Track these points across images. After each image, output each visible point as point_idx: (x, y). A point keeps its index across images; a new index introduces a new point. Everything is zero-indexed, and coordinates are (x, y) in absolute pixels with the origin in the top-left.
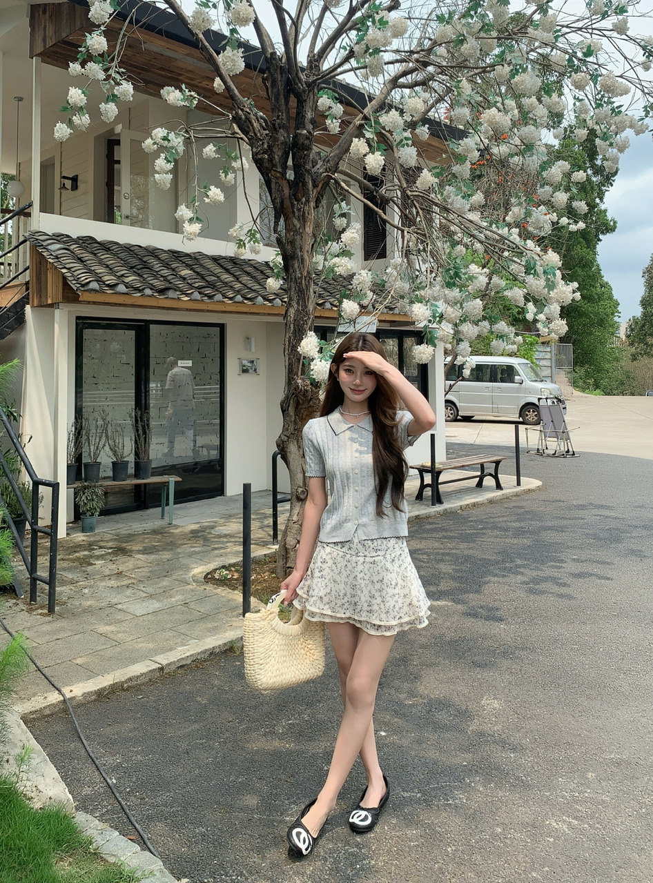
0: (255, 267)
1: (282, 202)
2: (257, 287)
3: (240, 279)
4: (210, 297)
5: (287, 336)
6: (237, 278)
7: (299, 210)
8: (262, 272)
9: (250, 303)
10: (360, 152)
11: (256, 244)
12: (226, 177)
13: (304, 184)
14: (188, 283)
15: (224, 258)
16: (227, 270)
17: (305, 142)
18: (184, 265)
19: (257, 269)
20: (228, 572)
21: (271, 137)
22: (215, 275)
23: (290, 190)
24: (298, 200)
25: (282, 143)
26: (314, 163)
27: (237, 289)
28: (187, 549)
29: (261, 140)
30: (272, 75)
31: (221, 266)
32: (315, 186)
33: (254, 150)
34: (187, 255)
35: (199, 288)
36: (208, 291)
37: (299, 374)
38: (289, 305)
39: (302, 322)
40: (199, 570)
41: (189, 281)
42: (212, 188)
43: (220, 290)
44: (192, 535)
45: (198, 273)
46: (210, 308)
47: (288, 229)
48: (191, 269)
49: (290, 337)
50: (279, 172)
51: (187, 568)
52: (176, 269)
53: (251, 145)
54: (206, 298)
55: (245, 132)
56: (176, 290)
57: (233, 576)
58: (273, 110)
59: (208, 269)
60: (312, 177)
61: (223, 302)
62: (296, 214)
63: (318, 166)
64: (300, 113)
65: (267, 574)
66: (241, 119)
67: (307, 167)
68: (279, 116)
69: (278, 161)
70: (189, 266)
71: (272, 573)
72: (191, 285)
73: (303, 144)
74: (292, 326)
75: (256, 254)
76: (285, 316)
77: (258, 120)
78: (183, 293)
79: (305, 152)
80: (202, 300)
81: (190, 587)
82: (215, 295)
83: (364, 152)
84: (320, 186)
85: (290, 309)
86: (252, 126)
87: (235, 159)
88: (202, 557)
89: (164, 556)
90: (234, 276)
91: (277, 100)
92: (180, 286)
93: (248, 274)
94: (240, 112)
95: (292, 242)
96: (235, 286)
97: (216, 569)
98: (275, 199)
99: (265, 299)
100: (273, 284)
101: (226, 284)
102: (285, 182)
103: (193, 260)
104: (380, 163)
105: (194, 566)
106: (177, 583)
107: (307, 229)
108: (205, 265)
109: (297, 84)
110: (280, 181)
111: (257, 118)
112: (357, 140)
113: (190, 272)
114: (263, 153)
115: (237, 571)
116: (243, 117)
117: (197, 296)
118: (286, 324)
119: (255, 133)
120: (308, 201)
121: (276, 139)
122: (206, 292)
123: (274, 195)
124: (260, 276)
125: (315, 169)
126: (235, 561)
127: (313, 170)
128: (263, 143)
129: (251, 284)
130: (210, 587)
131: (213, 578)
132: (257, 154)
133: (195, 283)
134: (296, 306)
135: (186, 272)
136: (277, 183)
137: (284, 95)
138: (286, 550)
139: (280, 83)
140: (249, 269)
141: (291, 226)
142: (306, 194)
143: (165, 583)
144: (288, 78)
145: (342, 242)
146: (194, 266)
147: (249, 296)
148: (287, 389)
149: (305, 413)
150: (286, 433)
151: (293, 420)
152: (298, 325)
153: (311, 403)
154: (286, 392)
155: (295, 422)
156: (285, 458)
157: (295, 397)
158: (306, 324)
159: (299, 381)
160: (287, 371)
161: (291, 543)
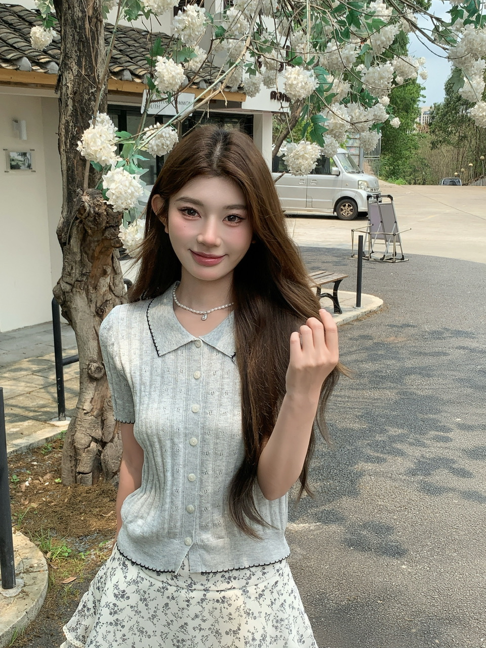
0: (19, 16)
2: (21, 43)
5: (63, 121)
9: (11, 67)
37: (86, 185)
38: (64, 66)
39: (86, 97)
49: (67, 122)
65: (48, 476)
74: (70, 102)
76: (58, 87)
85: (66, 74)
118: (60, 100)
129: (13, 38)
134: (75, 68)
138: (75, 450)
140: (11, 19)
147: (10, 57)
148: (66, 210)
149: (98, 249)
150: (68, 279)
151: (78, 258)
152: (81, 102)
153: (107, 233)
154: (65, 214)
155: (82, 264)
156: (67, 315)
157: (81, 222)
158: (95, 101)
159: (86, 198)
160: (65, 180)
161: (83, 442)
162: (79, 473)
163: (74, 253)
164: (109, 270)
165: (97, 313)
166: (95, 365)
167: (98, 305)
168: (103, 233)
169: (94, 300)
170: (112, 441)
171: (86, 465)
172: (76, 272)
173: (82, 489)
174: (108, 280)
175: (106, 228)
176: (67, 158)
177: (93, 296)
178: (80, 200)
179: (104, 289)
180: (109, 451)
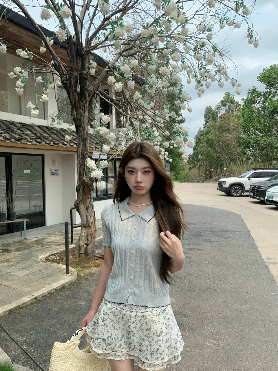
0: (56, 131)
1: (75, 102)
2: (59, 139)
3: (51, 136)
4: (40, 143)
5: (78, 160)
6: (50, 135)
7: (83, 106)
8: (60, 133)
9: (57, 146)
10: (112, 82)
11: (60, 121)
12: (46, 91)
13: (85, 95)
14: (29, 137)
15: (43, 126)
16: (45, 132)
17: (86, 76)
18: (27, 129)
19: (58, 132)
20: (55, 257)
21: (70, 73)
22: (40, 134)
23: (78, 97)
24: (82, 102)
25: (75, 76)
26: (89, 86)
27: (50, 140)
28: (35, 248)
29: (65, 75)
30: (70, 46)
31: (43, 130)
32: (89, 96)
33: (62, 79)
34: (28, 125)
35: (34, 139)
36: (39, 140)
37: (84, 175)
38: (79, 147)
39: (85, 154)
40: (42, 256)
41: (30, 136)
42: (43, 94)
43: (44, 140)
44: (36, 243)
45: (33, 133)
46: (40, 148)
47: (77, 114)
48: (30, 131)
49: (80, 160)
50: (74, 89)
51: (38, 257)
52: (24, 131)
53: (61, 77)
54: (38, 143)
55: (59, 71)
56: (25, 140)
57: (57, 258)
58: (70, 62)
59: (37, 131)
60: (88, 92)
61: (45, 145)
62: (82, 108)
63: (90, 87)
64: (83, 64)
65: (71, 256)
66: (56, 65)
67: (86, 87)
68: (73, 65)
69: (73, 84)
70: (29, 130)
71: (73, 256)
72: (31, 137)
73: (84, 77)
74: (80, 155)
75: (60, 125)
76: (77, 152)
77: (64, 66)
78: (28, 141)
79: (85, 81)
80: (37, 144)
81: (40, 264)
82: (42, 142)
83: (114, 82)
84: (91, 96)
85: (79, 148)
86: (61, 68)
87: (51, 83)
88: (43, 251)
89: (26, 252)
90: (49, 134)
91: (73, 57)
92: (26, 138)
93: (54, 134)
94: (56, 62)
95: (80, 120)
96: (50, 138)
97: (50, 256)
98: (72, 100)
99: (63, 144)
100: (68, 138)
101: (45, 137)
102: (76, 94)
103: (30, 127)
104: (121, 87)
105: (40, 255)
106: (34, 262)
107: (86, 114)
108: (36, 129)
109: (82, 51)
110: (74, 93)
111: (63, 65)
112: (110, 76)
113: (30, 132)
114: (66, 81)
115: (58, 256)
116: (57, 64)
117: (34, 142)
118: (78, 155)
119: (63, 71)
120: (86, 102)
121: (73, 75)
122: (38, 141)
123: (71, 99)
124: (59, 135)
125: (89, 89)
126: (57, 252)
127: (88, 89)
128: (66, 76)
129: (56, 137)
130: (49, 263)
131: (49, 259)
132: (64, 81)
133: (33, 136)
134: (82, 147)
135: (28, 132)
136: (73, 94)
137: (76, 55)
138: (80, 247)
139: (74, 50)
140: (54, 132)
141: (79, 113)
142: (85, 99)
143: (29, 263)
144: (77, 48)
145: (103, 120)
146: (31, 130)
147: (56, 143)
148: (79, 182)
149: (87, 192)
150: (79, 200)
151: (82, 194)
152: (83, 155)
153: (90, 187)
154: (78, 183)
155: (83, 196)
156: (78, 211)
157: (83, 185)
158: (87, 155)
159: (85, 179)
160: (78, 174)
161: (82, 244)
162: (81, 254)
163: (81, 193)
164: (90, 197)
165: (86, 209)
166: (86, 223)
167: (87, 207)
168: (89, 187)
169: (86, 206)
170: (90, 244)
171: (82, 251)
172: (81, 198)
173: (81, 258)
174: (89, 200)
175: (90, 186)
176: (79, 169)
177: (86, 204)
178: (83, 179)
179: (88, 202)
180: (89, 247)
